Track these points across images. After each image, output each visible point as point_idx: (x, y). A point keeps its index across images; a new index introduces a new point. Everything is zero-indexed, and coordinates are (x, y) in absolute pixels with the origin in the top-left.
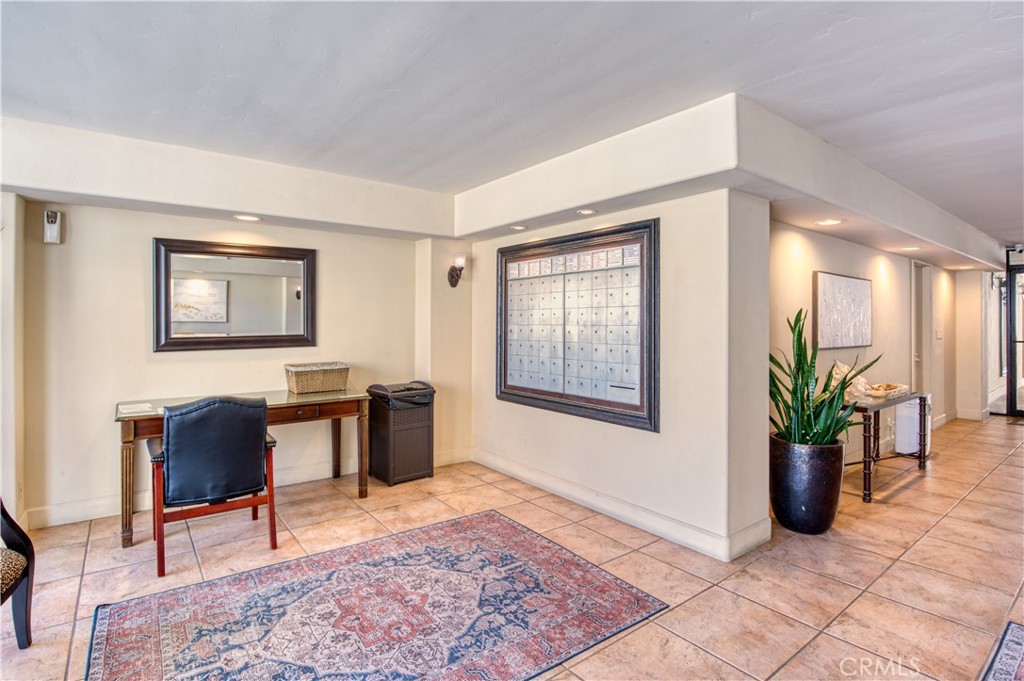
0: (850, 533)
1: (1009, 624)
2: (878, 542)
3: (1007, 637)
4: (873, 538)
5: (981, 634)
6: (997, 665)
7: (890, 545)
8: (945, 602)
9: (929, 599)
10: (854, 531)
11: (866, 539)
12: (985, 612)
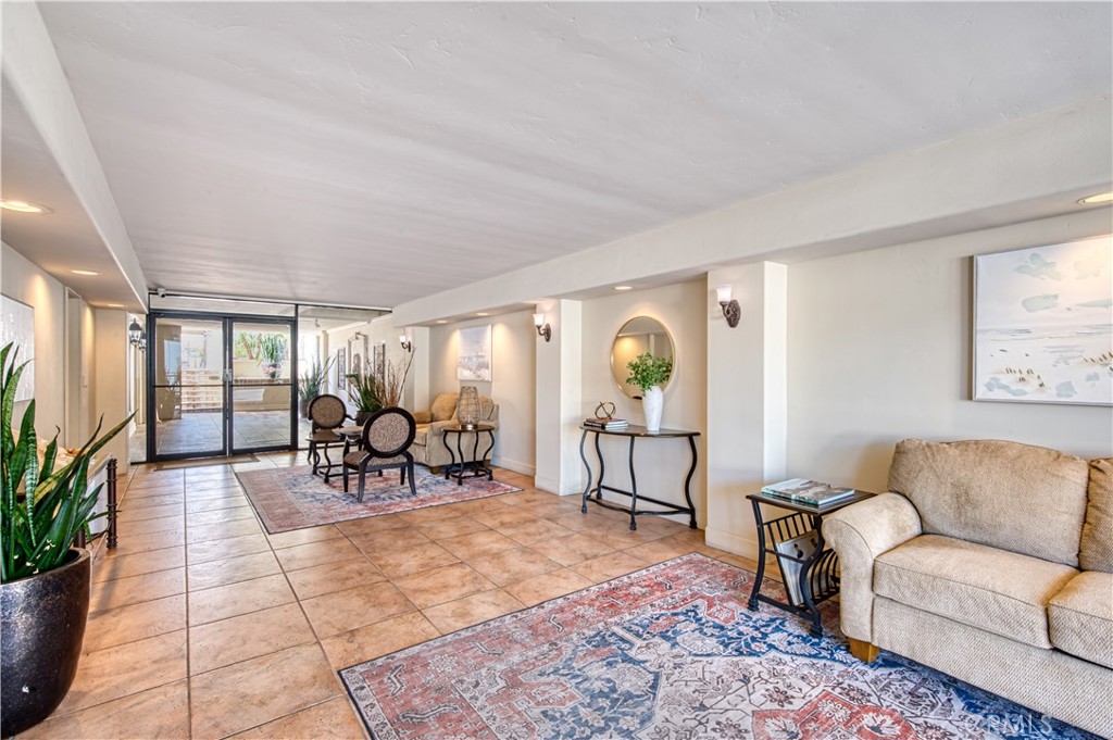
0: (97, 682)
1: (339, 673)
2: (145, 671)
3: (352, 690)
4: (135, 669)
5: (332, 703)
6: (372, 724)
7: (162, 666)
8: (277, 693)
9: (262, 703)
10: (100, 676)
11: (127, 676)
12: (315, 677)
